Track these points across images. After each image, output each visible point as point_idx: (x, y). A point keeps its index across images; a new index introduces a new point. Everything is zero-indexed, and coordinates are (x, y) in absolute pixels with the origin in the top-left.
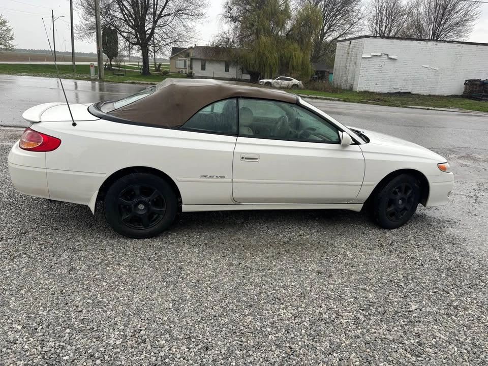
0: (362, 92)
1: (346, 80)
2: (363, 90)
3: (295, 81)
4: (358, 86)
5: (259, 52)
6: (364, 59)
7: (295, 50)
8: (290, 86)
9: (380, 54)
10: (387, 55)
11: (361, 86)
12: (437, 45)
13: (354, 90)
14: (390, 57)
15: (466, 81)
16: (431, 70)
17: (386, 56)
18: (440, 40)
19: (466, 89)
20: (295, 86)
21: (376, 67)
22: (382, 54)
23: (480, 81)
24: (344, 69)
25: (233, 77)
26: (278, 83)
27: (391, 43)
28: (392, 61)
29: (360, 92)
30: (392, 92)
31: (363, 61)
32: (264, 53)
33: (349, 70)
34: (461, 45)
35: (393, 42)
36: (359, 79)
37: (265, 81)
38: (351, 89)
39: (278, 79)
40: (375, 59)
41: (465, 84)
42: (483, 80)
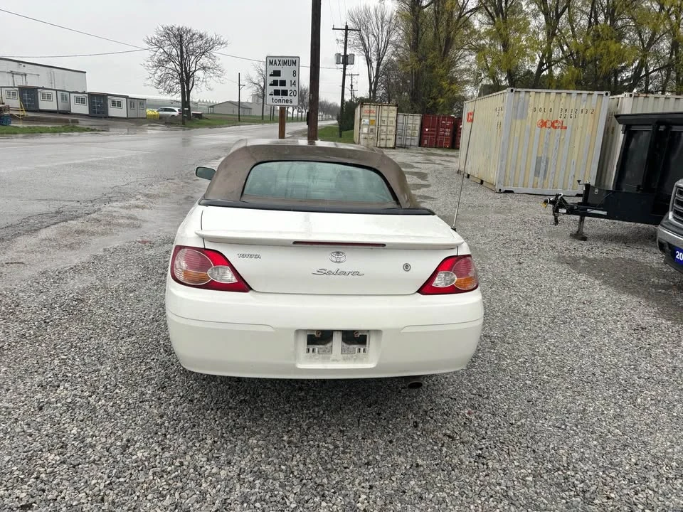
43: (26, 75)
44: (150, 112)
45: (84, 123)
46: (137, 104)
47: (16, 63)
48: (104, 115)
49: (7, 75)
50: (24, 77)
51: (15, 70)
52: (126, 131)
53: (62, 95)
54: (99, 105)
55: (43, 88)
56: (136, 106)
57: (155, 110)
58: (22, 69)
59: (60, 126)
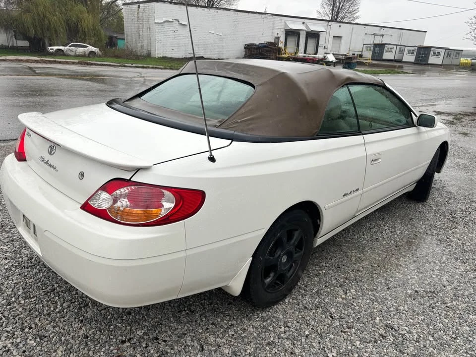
0: (161, 58)
1: (142, 47)
2: (161, 56)
3: (91, 48)
4: (157, 52)
5: (39, 15)
6: (158, 25)
7: (82, 13)
8: (87, 53)
9: (171, 20)
10: (178, 20)
11: (159, 51)
12: (217, 12)
13: (152, 56)
14: (180, 22)
15: (245, 45)
16: (217, 36)
17: (177, 22)
18: (215, 7)
19: (246, 52)
20: (92, 53)
21: (170, 32)
22: (173, 19)
23: (255, 45)
24: (137, 34)
25: (4, 44)
26: (72, 51)
27: (179, 9)
28: (183, 26)
29: (159, 58)
30: (188, 57)
31: (157, 26)
32: (44, 16)
33: (143, 36)
34: (237, 13)
35: (180, 8)
36: (156, 45)
37: (55, 48)
38: (149, 55)
39: (70, 46)
40: (167, 25)
41: (245, 48)
42: (257, 44)
43: (383, 35)
44: (463, 60)
45: (407, 68)
46: (453, 54)
47: (379, 28)
48: (424, 63)
49: (371, 36)
50: (381, 37)
51: (377, 32)
52: (437, 74)
53: (400, 49)
54: (423, 55)
55: (390, 44)
56: (452, 56)
57: (469, 59)
58: (382, 32)
59: (384, 70)
